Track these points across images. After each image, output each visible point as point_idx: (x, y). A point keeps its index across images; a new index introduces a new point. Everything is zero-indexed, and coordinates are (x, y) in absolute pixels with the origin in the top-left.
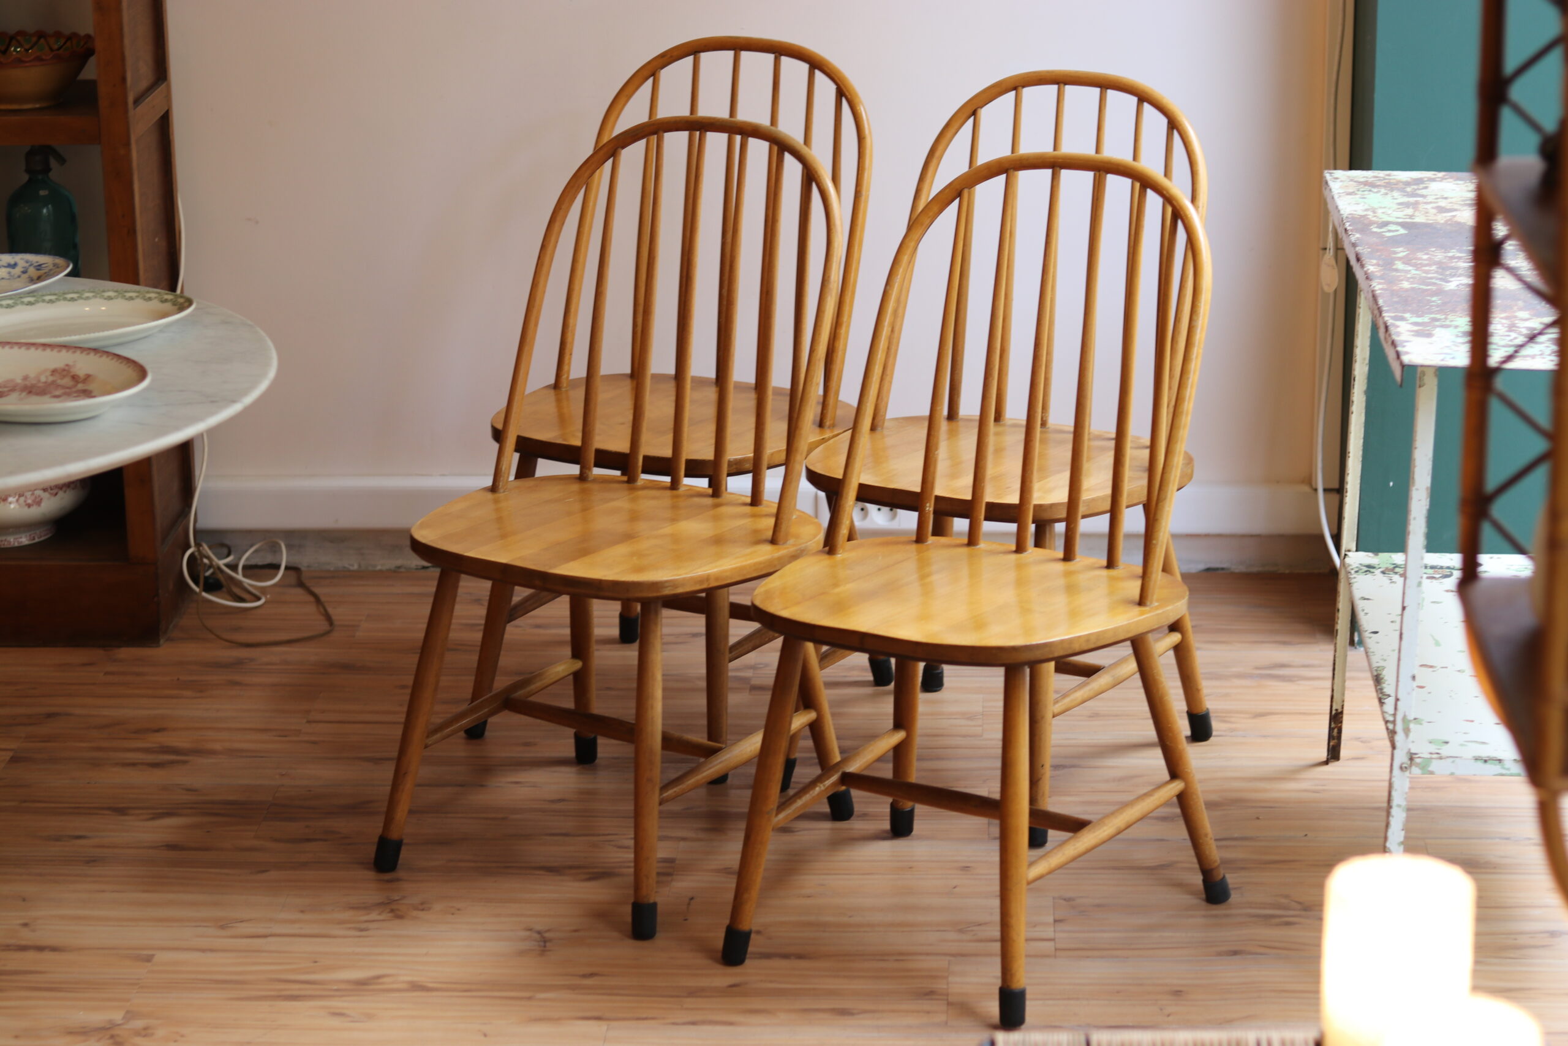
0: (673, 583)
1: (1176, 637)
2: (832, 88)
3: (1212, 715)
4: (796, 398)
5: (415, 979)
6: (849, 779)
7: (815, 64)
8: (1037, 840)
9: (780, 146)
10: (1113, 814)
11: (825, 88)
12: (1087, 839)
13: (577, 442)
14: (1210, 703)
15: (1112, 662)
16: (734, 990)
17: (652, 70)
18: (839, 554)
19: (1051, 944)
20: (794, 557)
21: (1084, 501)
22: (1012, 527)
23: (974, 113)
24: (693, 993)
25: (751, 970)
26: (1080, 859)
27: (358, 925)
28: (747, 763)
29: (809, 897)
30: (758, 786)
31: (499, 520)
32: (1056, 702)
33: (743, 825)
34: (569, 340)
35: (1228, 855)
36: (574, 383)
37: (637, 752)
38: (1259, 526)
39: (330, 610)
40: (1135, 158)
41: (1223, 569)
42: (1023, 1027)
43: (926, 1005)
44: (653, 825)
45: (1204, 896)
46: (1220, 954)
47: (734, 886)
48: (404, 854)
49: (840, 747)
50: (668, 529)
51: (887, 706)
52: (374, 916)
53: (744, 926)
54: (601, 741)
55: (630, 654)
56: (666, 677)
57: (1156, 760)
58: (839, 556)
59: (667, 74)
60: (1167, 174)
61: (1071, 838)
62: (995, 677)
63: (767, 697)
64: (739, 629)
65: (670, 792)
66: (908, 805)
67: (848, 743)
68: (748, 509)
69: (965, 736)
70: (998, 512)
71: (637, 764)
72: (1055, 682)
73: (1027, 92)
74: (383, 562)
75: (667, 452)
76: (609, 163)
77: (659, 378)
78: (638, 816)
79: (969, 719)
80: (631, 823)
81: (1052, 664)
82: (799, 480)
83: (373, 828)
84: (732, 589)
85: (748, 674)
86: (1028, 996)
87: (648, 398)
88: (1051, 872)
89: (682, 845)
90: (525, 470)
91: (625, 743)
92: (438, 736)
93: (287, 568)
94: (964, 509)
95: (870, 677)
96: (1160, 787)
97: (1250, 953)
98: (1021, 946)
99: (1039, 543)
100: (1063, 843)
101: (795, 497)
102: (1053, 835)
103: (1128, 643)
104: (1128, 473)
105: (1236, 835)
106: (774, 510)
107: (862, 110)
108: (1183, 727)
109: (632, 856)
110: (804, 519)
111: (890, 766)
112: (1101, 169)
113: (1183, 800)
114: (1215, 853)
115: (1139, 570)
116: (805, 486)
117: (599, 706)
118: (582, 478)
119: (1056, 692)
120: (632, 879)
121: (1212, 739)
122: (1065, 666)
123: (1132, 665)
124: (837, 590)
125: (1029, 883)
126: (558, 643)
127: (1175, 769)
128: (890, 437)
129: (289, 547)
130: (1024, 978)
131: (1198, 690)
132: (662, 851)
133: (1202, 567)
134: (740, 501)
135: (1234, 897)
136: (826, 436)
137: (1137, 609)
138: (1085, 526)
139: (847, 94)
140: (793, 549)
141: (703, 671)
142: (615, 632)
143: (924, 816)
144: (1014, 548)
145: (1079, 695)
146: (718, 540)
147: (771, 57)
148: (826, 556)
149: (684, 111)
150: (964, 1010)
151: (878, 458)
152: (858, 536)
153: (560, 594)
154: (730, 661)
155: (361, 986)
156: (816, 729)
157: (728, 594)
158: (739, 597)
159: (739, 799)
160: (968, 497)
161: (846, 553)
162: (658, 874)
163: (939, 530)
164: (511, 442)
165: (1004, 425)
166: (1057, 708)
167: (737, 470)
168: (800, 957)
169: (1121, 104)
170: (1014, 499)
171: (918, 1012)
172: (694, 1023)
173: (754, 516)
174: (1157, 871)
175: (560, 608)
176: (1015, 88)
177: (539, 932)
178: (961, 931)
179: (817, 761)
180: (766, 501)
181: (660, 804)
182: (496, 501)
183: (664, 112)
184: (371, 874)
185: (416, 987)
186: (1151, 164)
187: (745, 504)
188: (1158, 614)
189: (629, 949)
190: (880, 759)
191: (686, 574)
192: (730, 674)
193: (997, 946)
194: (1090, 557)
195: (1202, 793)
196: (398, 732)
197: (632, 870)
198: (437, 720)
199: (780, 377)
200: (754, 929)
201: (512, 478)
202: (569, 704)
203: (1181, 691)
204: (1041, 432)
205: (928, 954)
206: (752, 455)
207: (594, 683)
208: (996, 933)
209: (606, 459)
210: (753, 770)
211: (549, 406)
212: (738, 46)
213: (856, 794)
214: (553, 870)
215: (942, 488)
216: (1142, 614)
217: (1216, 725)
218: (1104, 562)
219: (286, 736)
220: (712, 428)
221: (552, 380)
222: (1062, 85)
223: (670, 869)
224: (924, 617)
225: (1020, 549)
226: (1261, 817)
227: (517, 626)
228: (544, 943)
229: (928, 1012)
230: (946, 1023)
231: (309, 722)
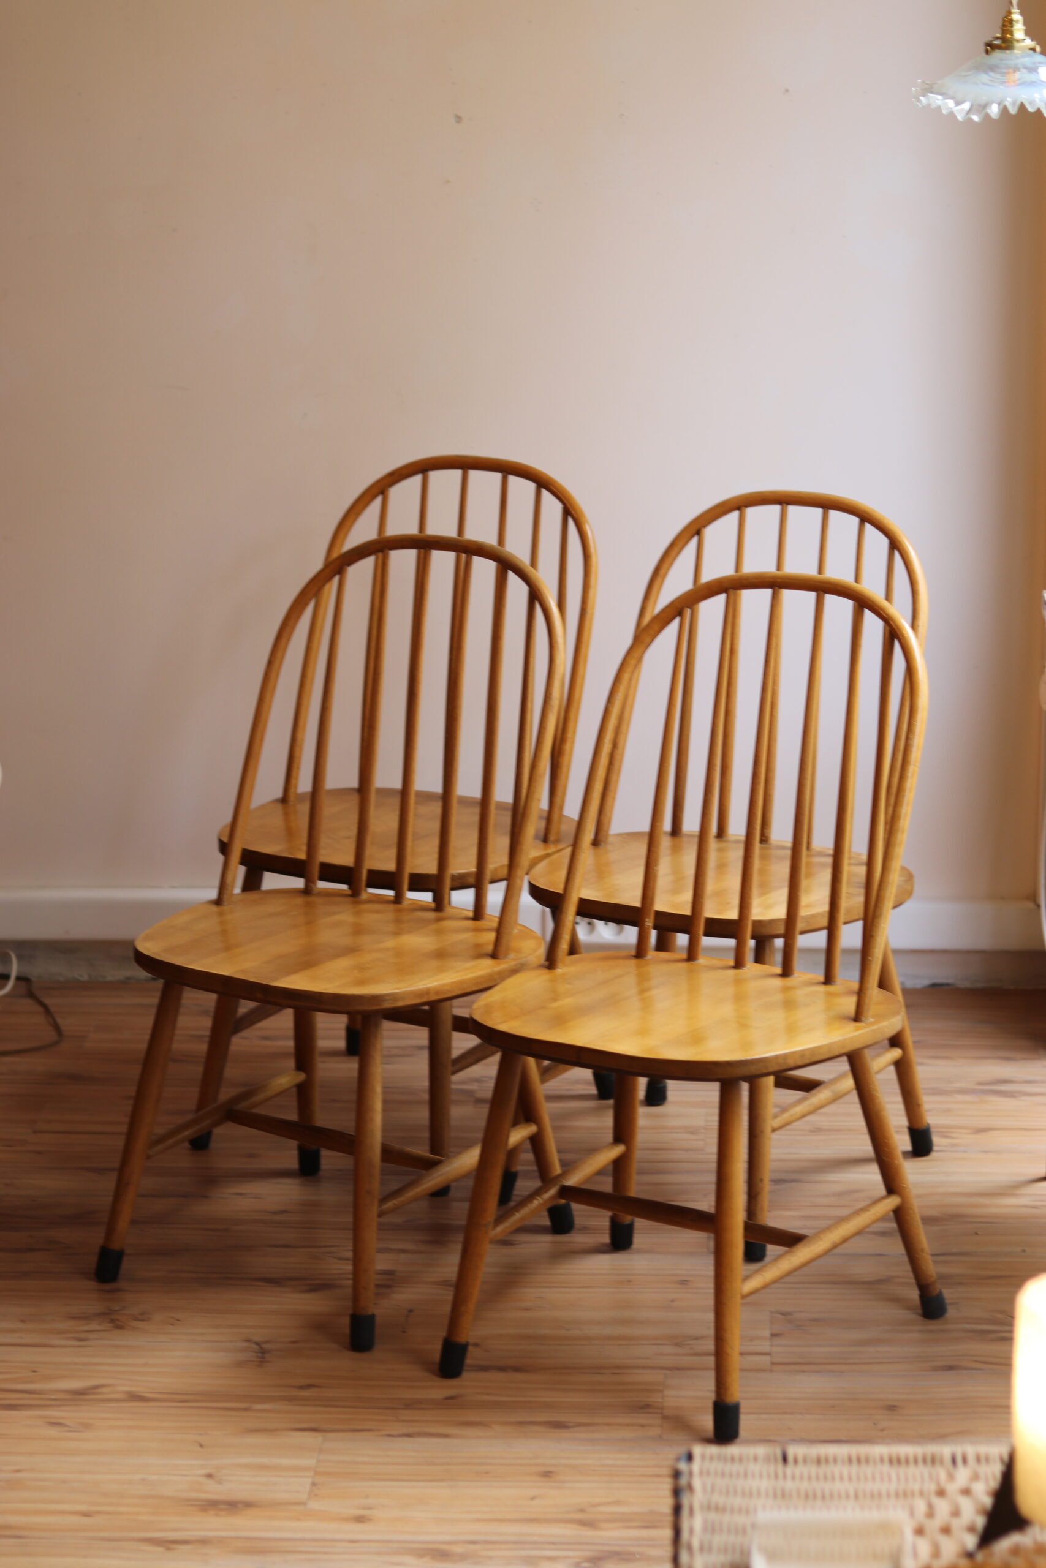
0: (394, 997)
1: (896, 1053)
2: (558, 507)
3: (933, 1130)
4: (518, 811)
5: (133, 1389)
6: (569, 1193)
7: (542, 483)
8: (754, 1254)
9: (505, 565)
10: (828, 1229)
11: (552, 507)
12: (802, 1254)
13: (302, 856)
14: (932, 1118)
15: (831, 1076)
16: (451, 1403)
17: (381, 488)
18: (559, 968)
19: (767, 1358)
20: (514, 971)
21: (803, 917)
22: (731, 942)
23: (698, 532)
24: (411, 1405)
25: (468, 1383)
26: (796, 1273)
27: (77, 1335)
28: (466, 1176)
29: (527, 1310)
30: (476, 1199)
31: (224, 932)
32: (775, 1116)
33: (461, 1238)
34: (297, 754)
35: (944, 1270)
36: (301, 797)
37: (357, 1164)
38: (984, 943)
39: (59, 1021)
40: (857, 580)
41: (948, 985)
42: (738, 1440)
43: (641, 1419)
44: (371, 1236)
45: (920, 1311)
46: (936, 1369)
47: (451, 1298)
48: (126, 1265)
49: (561, 1161)
50: (391, 943)
51: (607, 1121)
52: (94, 1326)
53: (462, 1339)
54: (325, 1153)
55: (351, 1066)
56: (385, 1088)
57: (872, 1175)
58: (559, 970)
59: (396, 492)
60: (888, 597)
61: (786, 1253)
62: (711, 1092)
63: (485, 1110)
64: (463, 1042)
65: (390, 1205)
66: (627, 1219)
67: (569, 1157)
68: (471, 923)
69: (686, 1150)
70: (717, 928)
71: (356, 1177)
72: (775, 1097)
73: (751, 512)
74: (114, 973)
75: (391, 866)
76: (336, 579)
77: (385, 792)
78: (357, 1228)
79: (692, 1133)
80: (349, 1235)
81: (771, 1080)
82: (519, 895)
83: (95, 1238)
84: (455, 1002)
85: (473, 1087)
86: (742, 1410)
87: (373, 812)
88: (766, 1286)
89: (403, 1257)
90: (252, 883)
91: (347, 1155)
92: (160, 1147)
93: (18, 978)
94: (684, 924)
95: (593, 1090)
96: (876, 1202)
97: (966, 1369)
98: (735, 1360)
99: (759, 958)
100: (779, 1257)
101: (516, 912)
102: (772, 1250)
103: (845, 1058)
104: (845, 889)
105: (954, 1250)
106: (495, 925)
107: (588, 530)
108: (902, 1142)
109: (349, 1268)
110: (527, 933)
111: (609, 1180)
112: (822, 588)
113: (900, 1215)
114: (932, 1268)
115: (855, 986)
116: (526, 899)
117: (324, 1118)
118: (307, 891)
119: (776, 1106)
120: (349, 1291)
121: (933, 1155)
122: (785, 1081)
123: (849, 1082)
124: (555, 1005)
125: (744, 1297)
126: (281, 1055)
127: (892, 1183)
128: (613, 852)
129: (20, 958)
130: (739, 1391)
131: (919, 1106)
132: (381, 1262)
133: (926, 982)
134: (463, 915)
135: (951, 1312)
136: (549, 851)
137: (853, 1025)
138: (802, 941)
139: (573, 512)
140: (513, 963)
141: (426, 1083)
142: (341, 1044)
143: (645, 1231)
144: (732, 963)
145: (799, 1110)
146: (441, 955)
147: (498, 476)
148: (546, 971)
149: (412, 530)
150: (678, 1423)
151: (601, 872)
152: (582, 950)
153: (282, 1007)
154: (454, 1073)
155: (79, 1395)
156: (536, 1142)
157: (452, 1006)
158: (460, 1010)
159: (459, 1211)
160: (687, 912)
161: (566, 967)
162: (378, 1286)
163: (663, 945)
164: (236, 854)
165: (727, 841)
166: (776, 1123)
167: (460, 884)
168: (517, 1369)
169: (843, 524)
170: (733, 914)
171: (633, 1425)
172: (409, 1435)
173: (477, 930)
174: (874, 1287)
175: (284, 1021)
176: (739, 508)
177: (257, 1344)
178: (677, 1345)
179: (537, 1174)
180: (488, 915)
181: (380, 1215)
182: (221, 914)
183: (393, 529)
184: (92, 1284)
185: (134, 1397)
186: (872, 586)
187: (467, 918)
188: (873, 1031)
189: (346, 1362)
190: (600, 1172)
191: (406, 987)
192: (453, 1086)
193: (711, 1361)
194: (807, 972)
195: (918, 1207)
196: (120, 1142)
197: (350, 1282)
198: (160, 1130)
199: (503, 792)
200: (471, 1341)
201: (237, 890)
202: (293, 1116)
203: (901, 1107)
204: (761, 849)
205: (643, 1368)
206: (474, 870)
207: (318, 1096)
208: (711, 1346)
209: (331, 872)
210: (471, 1182)
211: (277, 820)
212: (466, 465)
213: (576, 1207)
214: (275, 1281)
215: (662, 904)
216: (857, 1029)
217: (936, 1140)
218: (822, 978)
219: (10, 1146)
220: (435, 842)
221: (279, 794)
222: (785, 505)
223: (390, 1281)
224: (643, 1032)
225: (739, 964)
226: (979, 1233)
227: (243, 1038)
228: (262, 1354)
229: (643, 1426)
230: (660, 1437)
231: (35, 1132)
